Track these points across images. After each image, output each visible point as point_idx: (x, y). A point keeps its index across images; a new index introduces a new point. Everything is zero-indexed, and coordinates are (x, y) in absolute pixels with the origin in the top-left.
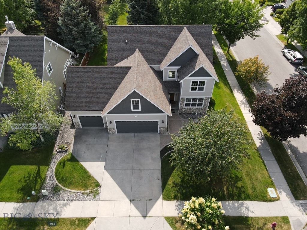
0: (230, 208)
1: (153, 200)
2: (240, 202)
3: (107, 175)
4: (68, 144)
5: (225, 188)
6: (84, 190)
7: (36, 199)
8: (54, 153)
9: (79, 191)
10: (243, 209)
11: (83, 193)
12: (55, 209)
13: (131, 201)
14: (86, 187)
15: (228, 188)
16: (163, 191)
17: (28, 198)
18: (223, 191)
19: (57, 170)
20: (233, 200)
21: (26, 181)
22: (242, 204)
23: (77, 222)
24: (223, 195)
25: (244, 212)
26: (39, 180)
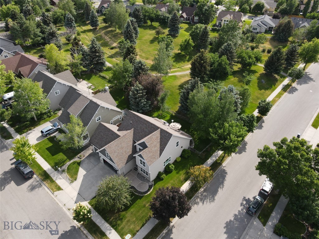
0: (105, 227)
1: (85, 200)
2: (112, 228)
3: (82, 178)
4: (84, 156)
5: (112, 218)
6: (70, 178)
7: (56, 170)
8: (77, 156)
9: (68, 177)
10: (109, 232)
11: (69, 179)
12: (57, 178)
13: (78, 194)
14: (72, 177)
15: (113, 219)
16: (92, 199)
17: (55, 168)
18: (111, 218)
19: (71, 164)
20: (110, 225)
21: (60, 161)
22: (111, 230)
23: (57, 187)
24: (109, 220)
25: (107, 233)
26: (63, 163)
